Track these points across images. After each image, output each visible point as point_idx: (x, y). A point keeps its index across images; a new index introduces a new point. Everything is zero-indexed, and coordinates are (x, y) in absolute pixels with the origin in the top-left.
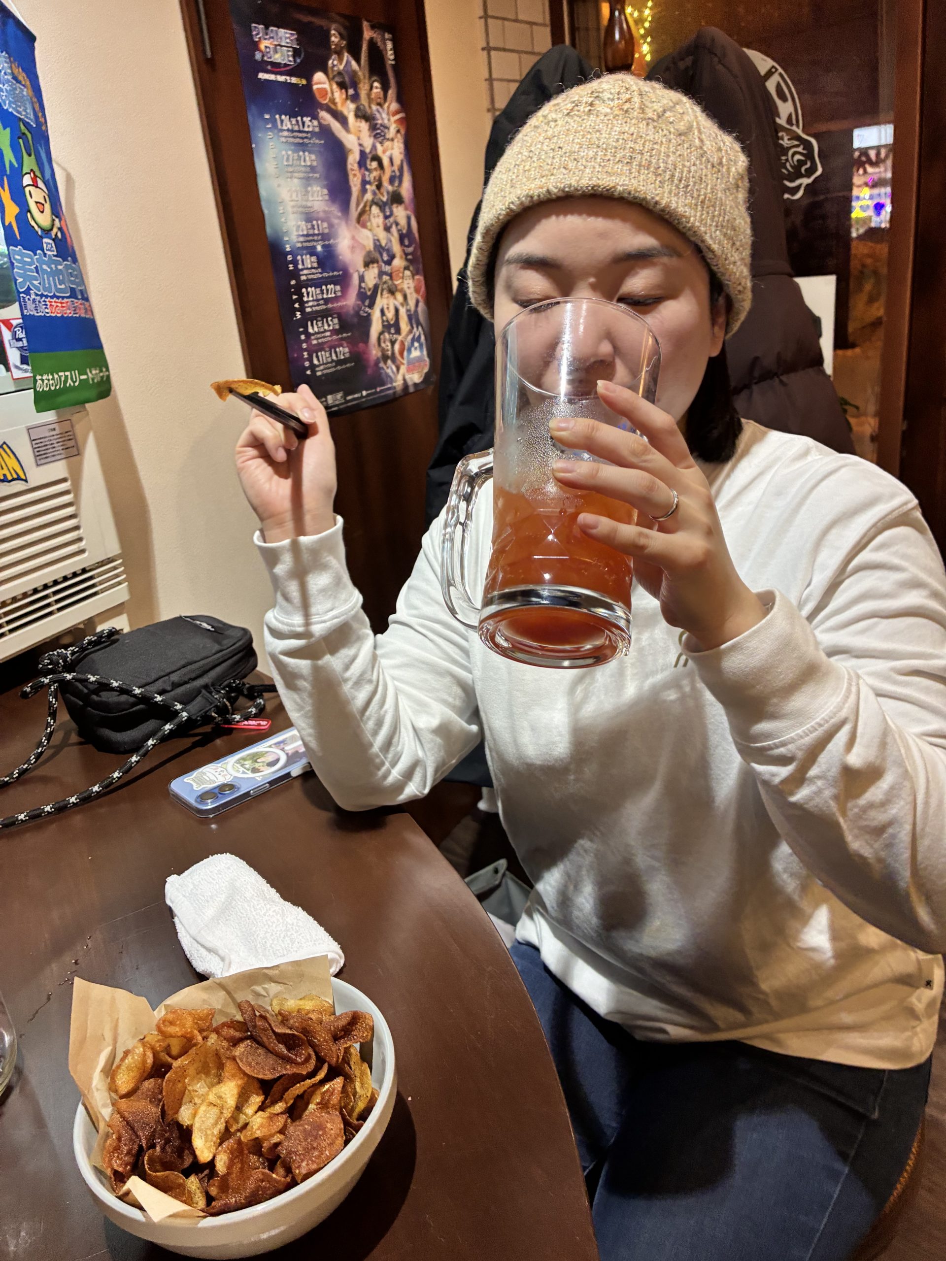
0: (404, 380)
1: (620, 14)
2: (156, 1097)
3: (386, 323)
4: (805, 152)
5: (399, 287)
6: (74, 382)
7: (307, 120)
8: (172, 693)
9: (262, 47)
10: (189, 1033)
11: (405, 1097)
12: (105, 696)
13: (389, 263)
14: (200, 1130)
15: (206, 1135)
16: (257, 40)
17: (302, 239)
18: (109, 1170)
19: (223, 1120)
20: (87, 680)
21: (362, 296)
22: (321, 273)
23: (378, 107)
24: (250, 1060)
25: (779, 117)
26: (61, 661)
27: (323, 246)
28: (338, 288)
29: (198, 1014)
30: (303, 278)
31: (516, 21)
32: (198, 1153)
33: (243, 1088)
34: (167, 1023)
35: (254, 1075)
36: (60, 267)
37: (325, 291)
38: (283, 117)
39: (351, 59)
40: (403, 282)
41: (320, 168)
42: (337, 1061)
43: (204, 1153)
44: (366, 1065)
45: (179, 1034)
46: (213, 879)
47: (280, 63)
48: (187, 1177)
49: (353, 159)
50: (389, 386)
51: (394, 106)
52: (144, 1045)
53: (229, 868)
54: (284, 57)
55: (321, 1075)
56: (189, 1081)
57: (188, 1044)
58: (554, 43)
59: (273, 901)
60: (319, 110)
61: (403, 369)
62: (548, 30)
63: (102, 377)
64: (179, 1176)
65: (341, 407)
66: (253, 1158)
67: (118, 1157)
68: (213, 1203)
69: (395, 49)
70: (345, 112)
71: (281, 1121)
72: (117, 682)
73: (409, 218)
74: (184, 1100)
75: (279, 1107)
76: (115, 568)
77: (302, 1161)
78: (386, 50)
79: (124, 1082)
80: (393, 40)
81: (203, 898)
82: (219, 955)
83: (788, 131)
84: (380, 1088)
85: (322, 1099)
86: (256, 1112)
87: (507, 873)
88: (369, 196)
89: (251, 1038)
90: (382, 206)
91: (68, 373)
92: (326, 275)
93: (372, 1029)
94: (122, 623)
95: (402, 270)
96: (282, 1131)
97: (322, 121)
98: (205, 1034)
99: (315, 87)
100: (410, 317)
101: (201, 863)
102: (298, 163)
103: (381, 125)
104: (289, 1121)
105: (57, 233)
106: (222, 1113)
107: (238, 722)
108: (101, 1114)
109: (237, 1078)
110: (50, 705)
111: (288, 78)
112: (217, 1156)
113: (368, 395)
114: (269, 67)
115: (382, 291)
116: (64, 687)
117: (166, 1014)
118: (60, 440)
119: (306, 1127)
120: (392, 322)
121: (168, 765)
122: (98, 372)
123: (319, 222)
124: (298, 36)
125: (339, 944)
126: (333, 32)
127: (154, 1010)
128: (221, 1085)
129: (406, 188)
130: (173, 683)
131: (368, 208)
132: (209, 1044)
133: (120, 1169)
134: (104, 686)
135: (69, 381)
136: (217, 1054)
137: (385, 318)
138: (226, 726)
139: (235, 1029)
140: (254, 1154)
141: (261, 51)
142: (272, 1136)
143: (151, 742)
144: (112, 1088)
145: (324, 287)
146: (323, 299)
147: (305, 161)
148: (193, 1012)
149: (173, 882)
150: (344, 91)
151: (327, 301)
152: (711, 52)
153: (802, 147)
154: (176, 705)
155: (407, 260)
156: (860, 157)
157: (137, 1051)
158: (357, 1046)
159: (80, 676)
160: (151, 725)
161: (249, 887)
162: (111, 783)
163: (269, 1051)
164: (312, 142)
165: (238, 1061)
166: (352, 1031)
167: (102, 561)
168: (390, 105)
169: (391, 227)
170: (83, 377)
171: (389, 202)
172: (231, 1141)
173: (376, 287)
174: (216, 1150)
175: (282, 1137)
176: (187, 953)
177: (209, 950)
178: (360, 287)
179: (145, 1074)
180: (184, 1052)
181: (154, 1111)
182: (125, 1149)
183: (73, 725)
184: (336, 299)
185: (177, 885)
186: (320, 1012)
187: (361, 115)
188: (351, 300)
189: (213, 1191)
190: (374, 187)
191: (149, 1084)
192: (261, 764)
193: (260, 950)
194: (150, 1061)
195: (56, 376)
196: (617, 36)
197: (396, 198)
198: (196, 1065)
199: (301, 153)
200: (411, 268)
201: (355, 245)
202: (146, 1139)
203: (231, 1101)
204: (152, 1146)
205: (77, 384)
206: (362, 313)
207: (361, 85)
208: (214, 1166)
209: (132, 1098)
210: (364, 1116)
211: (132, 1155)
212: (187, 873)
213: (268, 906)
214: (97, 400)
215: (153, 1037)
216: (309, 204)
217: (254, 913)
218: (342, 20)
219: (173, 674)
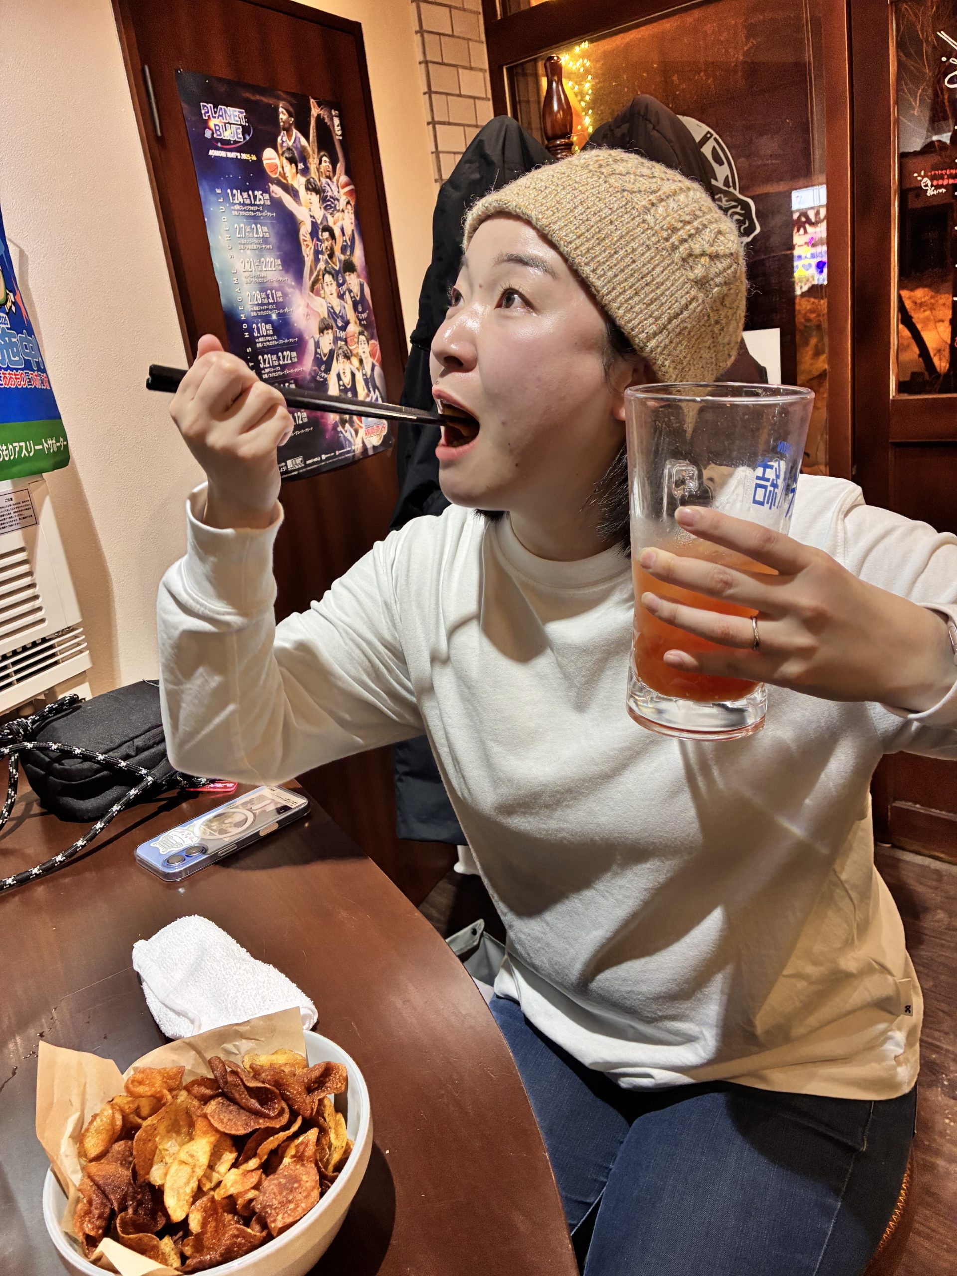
0: (363, 442)
1: (557, 86)
2: (126, 1160)
3: (342, 388)
4: (743, 212)
5: (355, 352)
6: (29, 453)
7: (258, 194)
8: (137, 758)
9: (212, 124)
10: (159, 1092)
11: (382, 1151)
12: (68, 764)
13: (344, 329)
14: (172, 1189)
15: (179, 1193)
16: (207, 118)
17: (257, 308)
18: (81, 1234)
19: (195, 1179)
20: (48, 748)
21: (318, 361)
22: (276, 340)
23: (328, 181)
24: (222, 1117)
25: (716, 180)
26: (21, 731)
27: (279, 314)
28: (294, 354)
29: (168, 1073)
30: (259, 345)
31: (460, 95)
32: (170, 1211)
33: (215, 1146)
34: (136, 1083)
35: (227, 1132)
36: (14, 340)
37: (281, 358)
38: (235, 191)
39: (299, 134)
40: (358, 347)
41: (273, 240)
42: (311, 1113)
43: (177, 1215)
44: (340, 1115)
45: (149, 1094)
46: (182, 942)
47: (230, 140)
48: (161, 1238)
49: (305, 230)
50: (348, 449)
51: (344, 179)
52: (112, 1107)
53: (197, 929)
54: (232, 133)
55: (295, 1128)
56: (159, 1140)
57: (158, 1104)
58: (496, 115)
59: (244, 960)
60: (270, 184)
61: (362, 432)
62: (491, 103)
63: (59, 447)
64: (153, 1238)
65: (301, 471)
66: (228, 1217)
67: (89, 1221)
68: (188, 1262)
69: (342, 124)
70: (296, 186)
71: (254, 1178)
72: (79, 748)
73: (362, 286)
74: (156, 1159)
75: (253, 1163)
76: (76, 637)
77: (278, 1214)
78: (334, 126)
79: (93, 1146)
80: (340, 116)
81: (171, 961)
82: (188, 1018)
83: (726, 193)
84: (355, 1140)
85: (297, 1152)
86: (229, 1170)
87: (485, 932)
88: (322, 265)
89: (224, 1095)
90: (335, 275)
91: (23, 444)
92: (281, 342)
93: (346, 1079)
94: (84, 692)
95: (356, 335)
96: (257, 1187)
97: (273, 195)
98: (175, 1093)
99: (265, 162)
100: (366, 381)
101: (169, 926)
102: (251, 235)
103: (332, 197)
104: (264, 1176)
105: (11, 307)
106: (194, 1172)
107: (204, 784)
108: (71, 1180)
109: (209, 1135)
110: (11, 776)
111: (238, 154)
112: (191, 1215)
113: (328, 459)
114: (219, 144)
115: (338, 355)
116: (25, 756)
117: (135, 1074)
118: (16, 510)
119: (281, 1180)
120: (349, 387)
121: (134, 830)
122: (54, 441)
123: (273, 291)
124: (246, 113)
125: (311, 1000)
126: (281, 109)
127: (122, 1073)
128: (193, 1143)
129: (358, 257)
130: (137, 748)
131: (321, 277)
132: (179, 1101)
133: (92, 1233)
134: (66, 754)
135: (24, 451)
136: (187, 1112)
137: (341, 383)
138: (192, 789)
139: (206, 1087)
140: (229, 1212)
141: (210, 129)
142: (246, 1192)
143: (116, 808)
144: (82, 1153)
145: (280, 354)
146: (279, 365)
147: (257, 233)
148: (163, 1071)
149: (140, 949)
150: (293, 165)
151: (283, 367)
152: (646, 118)
153: (739, 207)
154: (141, 770)
155: (361, 325)
156: (799, 217)
157: (106, 1113)
158: (332, 1097)
159: (42, 744)
160: (115, 791)
161: (218, 947)
162: (75, 852)
163: (241, 1107)
164: (264, 214)
165: (210, 1118)
166: (326, 1082)
167: (63, 630)
168: (339, 177)
169: (345, 293)
170: (38, 447)
171: (342, 270)
172: (205, 1199)
173: (332, 352)
174: (190, 1208)
175: (256, 1193)
176: (156, 1018)
177: (178, 1013)
178: (316, 353)
179: (115, 1137)
180: (154, 1111)
181: (126, 1173)
182: (96, 1212)
183: (35, 796)
184: (292, 365)
185: (145, 950)
186: (293, 1065)
187: (312, 188)
188: (307, 366)
189: (188, 1250)
190: (326, 257)
191: (119, 1147)
192: (228, 825)
193: (230, 1010)
194: (119, 1123)
195: (10, 447)
196: (556, 107)
197: (349, 267)
198: (165, 1124)
199: (253, 226)
200: (366, 333)
201: (310, 312)
202: (117, 1201)
203: (203, 1159)
204: (123, 1208)
205: (31, 454)
206: (318, 378)
207: (310, 160)
208: (188, 1224)
209: (102, 1161)
210: (339, 1168)
211: (105, 1219)
212: (154, 937)
213: (238, 965)
214: (53, 470)
215: (123, 1099)
216: (263, 274)
217: (224, 973)
218: (289, 98)
219: (137, 739)
